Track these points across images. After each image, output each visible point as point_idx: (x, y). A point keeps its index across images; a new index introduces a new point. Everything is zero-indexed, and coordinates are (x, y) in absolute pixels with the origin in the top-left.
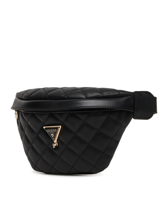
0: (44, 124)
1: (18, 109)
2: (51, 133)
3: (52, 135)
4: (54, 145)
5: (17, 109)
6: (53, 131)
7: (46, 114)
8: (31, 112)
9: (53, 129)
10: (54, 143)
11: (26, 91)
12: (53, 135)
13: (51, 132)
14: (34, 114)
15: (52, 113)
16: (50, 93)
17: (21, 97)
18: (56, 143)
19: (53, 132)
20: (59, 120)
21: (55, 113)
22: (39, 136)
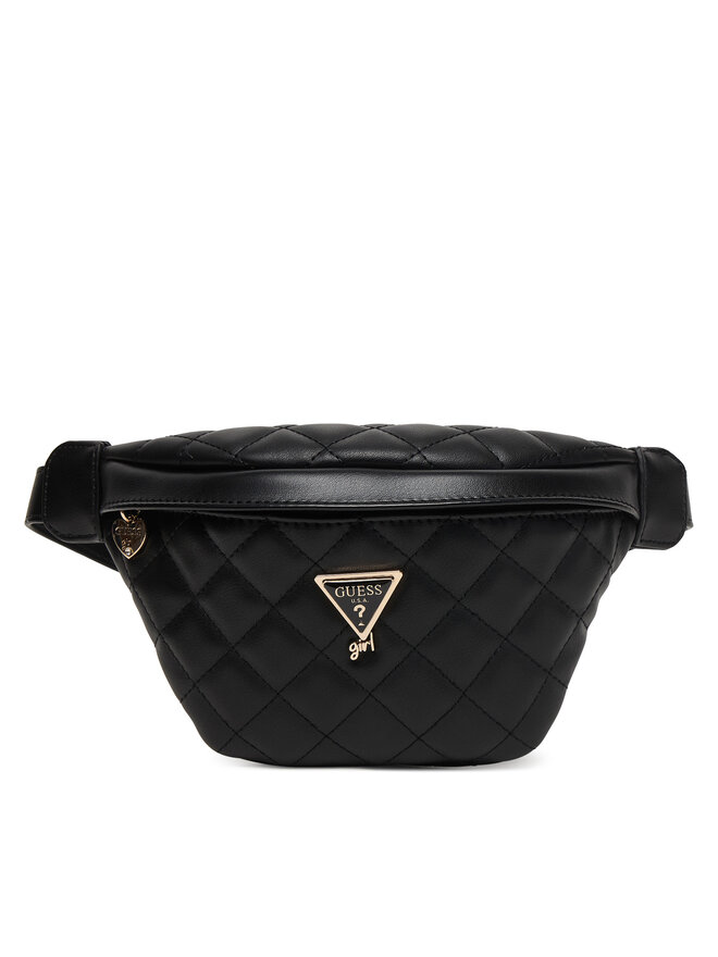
0: (316, 564)
2: (353, 601)
3: (360, 609)
4: (356, 650)
6: (366, 591)
7: (339, 524)
8: (262, 518)
9: (366, 584)
10: (357, 639)
12: (364, 609)
13: (356, 597)
18: (368, 639)
20: (396, 549)
22: (283, 613)
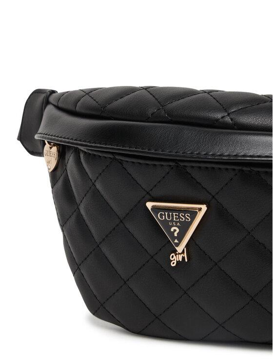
0: (148, 193)
1: (57, 141)
2: (170, 224)
3: (175, 230)
4: (175, 259)
5: (54, 140)
6: (180, 217)
7: (161, 165)
8: (112, 156)
9: (179, 211)
10: (175, 251)
11: (88, 93)
12: (178, 230)
13: (172, 221)
14: (121, 162)
15: (182, 164)
16: (175, 104)
17: (70, 107)
18: (183, 253)
19: (180, 222)
20: (203, 188)
21: (193, 167)
22: (128, 226)
